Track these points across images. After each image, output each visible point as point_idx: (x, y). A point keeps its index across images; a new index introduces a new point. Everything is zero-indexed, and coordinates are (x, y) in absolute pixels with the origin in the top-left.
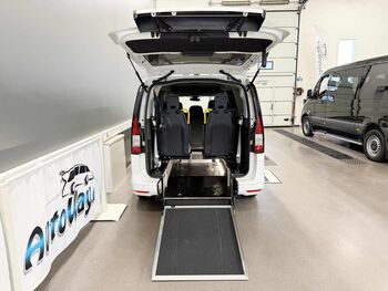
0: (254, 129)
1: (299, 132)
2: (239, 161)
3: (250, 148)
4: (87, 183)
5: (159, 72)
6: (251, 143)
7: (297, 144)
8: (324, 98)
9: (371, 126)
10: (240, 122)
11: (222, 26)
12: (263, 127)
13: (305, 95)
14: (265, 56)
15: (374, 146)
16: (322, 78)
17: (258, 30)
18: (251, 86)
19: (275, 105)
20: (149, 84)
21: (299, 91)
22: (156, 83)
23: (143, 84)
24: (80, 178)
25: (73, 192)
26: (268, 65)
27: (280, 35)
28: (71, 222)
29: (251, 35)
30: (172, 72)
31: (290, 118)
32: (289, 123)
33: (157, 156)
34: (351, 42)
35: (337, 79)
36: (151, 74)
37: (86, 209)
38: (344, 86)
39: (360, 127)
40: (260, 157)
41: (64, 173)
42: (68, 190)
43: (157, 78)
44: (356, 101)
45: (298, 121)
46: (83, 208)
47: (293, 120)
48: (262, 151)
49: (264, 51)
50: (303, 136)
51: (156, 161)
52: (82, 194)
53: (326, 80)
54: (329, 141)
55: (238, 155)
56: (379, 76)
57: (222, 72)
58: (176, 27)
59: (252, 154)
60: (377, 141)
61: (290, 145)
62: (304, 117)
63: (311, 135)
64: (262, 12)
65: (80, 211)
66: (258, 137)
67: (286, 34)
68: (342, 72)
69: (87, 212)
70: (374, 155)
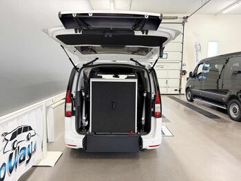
0: (154, 100)
1: (184, 98)
2: (143, 123)
3: (151, 114)
4: (28, 139)
5: (88, 58)
6: (152, 110)
7: (182, 107)
8: (200, 77)
9: (232, 97)
10: (145, 95)
11: (129, 26)
12: (159, 95)
13: (187, 75)
14: (162, 49)
15: (235, 110)
16: (199, 65)
17: (156, 29)
18: (152, 70)
19: (169, 80)
20: (80, 67)
21: (184, 72)
22: (85, 66)
23: (75, 67)
26: (164, 56)
29: (151, 33)
30: (97, 59)
31: (178, 89)
32: (177, 92)
34: (216, 43)
35: (208, 66)
36: (81, 59)
37: (26, 159)
38: (213, 70)
39: (225, 97)
40: (159, 120)
41: (6, 134)
43: (86, 62)
44: (220, 81)
45: (183, 91)
46: (24, 159)
47: (180, 91)
48: (160, 115)
49: (161, 46)
50: (187, 101)
53: (201, 66)
54: (204, 105)
55: (143, 119)
56: (235, 64)
57: (132, 59)
58: (93, 26)
59: (153, 118)
60: (237, 107)
61: (178, 107)
62: (187, 89)
63: (192, 101)
64: (159, 15)
66: (157, 106)
68: (211, 61)
69: (27, 162)
70: (235, 116)
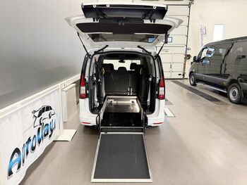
0: (159, 84)
1: (187, 83)
2: (149, 104)
3: (155, 96)
4: (50, 117)
5: (99, 45)
6: (157, 93)
7: (185, 91)
8: (204, 61)
9: (233, 81)
10: (150, 79)
11: (139, 15)
12: (164, 79)
13: (192, 60)
14: (167, 36)
15: (234, 94)
16: (203, 49)
17: (163, 18)
18: (158, 57)
19: (173, 65)
20: (92, 53)
21: (188, 57)
22: (96, 53)
23: (88, 54)
24: (46, 114)
25: (41, 124)
26: (169, 40)
27: (177, 22)
28: (39, 143)
29: (158, 22)
30: (107, 46)
31: (182, 74)
32: (181, 77)
33: (96, 100)
34: (222, 26)
35: (212, 50)
36: (93, 47)
37: (50, 134)
38: (217, 54)
39: (226, 81)
40: (163, 102)
41: (35, 112)
42: (37, 123)
43: (97, 49)
44: (224, 65)
45: (187, 76)
46: (48, 133)
47: (184, 75)
48: (163, 98)
49: (166, 33)
50: (190, 85)
51: (96, 103)
52: (47, 125)
53: (205, 51)
54: (206, 89)
55: (149, 100)
56: (239, 49)
57: (139, 47)
59: (157, 100)
60: (236, 91)
61: (181, 91)
62: (191, 73)
63: (195, 85)
64: (165, 6)
65: (45, 135)
66: (161, 89)
67: (181, 22)
68: (216, 45)
69: (50, 136)
70: (234, 99)
